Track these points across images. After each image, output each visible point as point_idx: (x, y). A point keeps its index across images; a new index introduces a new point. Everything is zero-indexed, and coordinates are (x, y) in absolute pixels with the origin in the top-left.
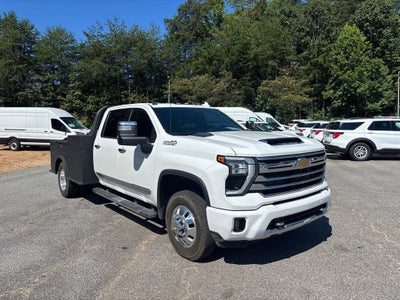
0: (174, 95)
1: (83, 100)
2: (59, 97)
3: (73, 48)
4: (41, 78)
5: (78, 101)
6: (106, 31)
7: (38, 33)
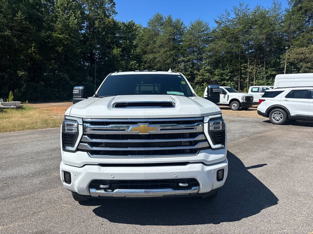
0: (292, 64)
1: (211, 73)
2: (195, 72)
3: (207, 34)
4: (185, 59)
5: (208, 74)
6: (233, 16)
7: (185, 28)
